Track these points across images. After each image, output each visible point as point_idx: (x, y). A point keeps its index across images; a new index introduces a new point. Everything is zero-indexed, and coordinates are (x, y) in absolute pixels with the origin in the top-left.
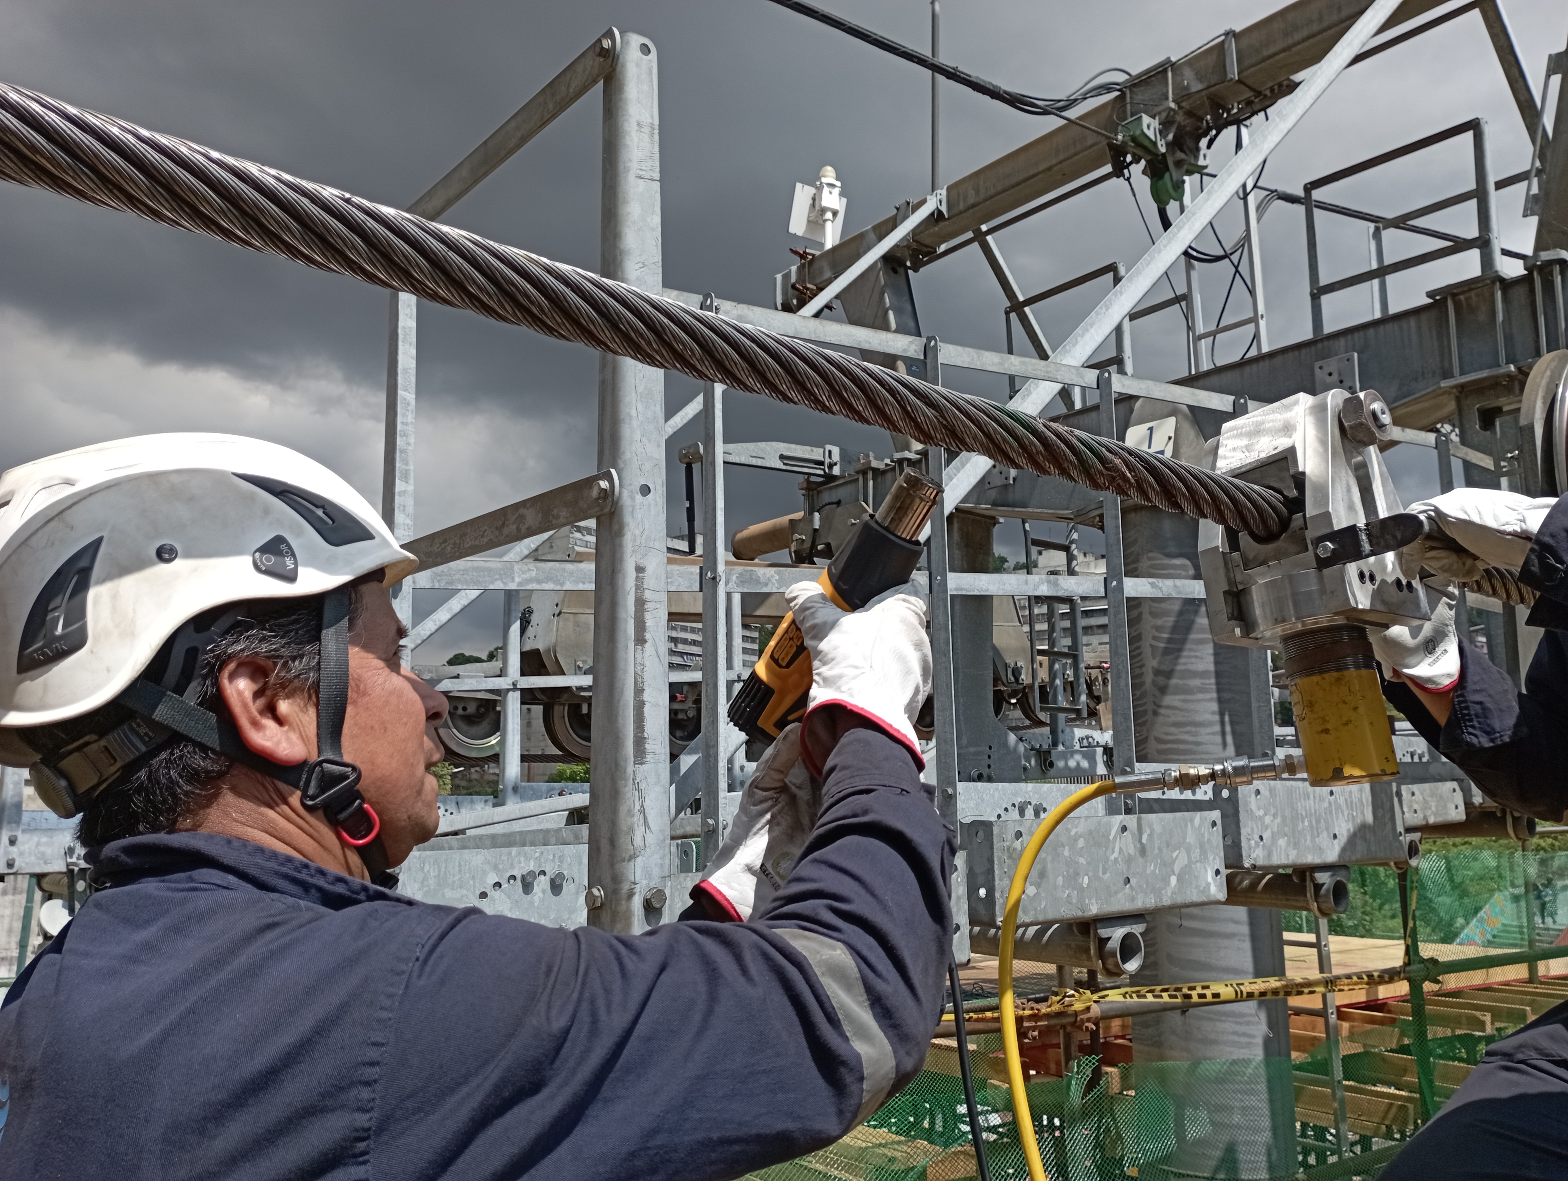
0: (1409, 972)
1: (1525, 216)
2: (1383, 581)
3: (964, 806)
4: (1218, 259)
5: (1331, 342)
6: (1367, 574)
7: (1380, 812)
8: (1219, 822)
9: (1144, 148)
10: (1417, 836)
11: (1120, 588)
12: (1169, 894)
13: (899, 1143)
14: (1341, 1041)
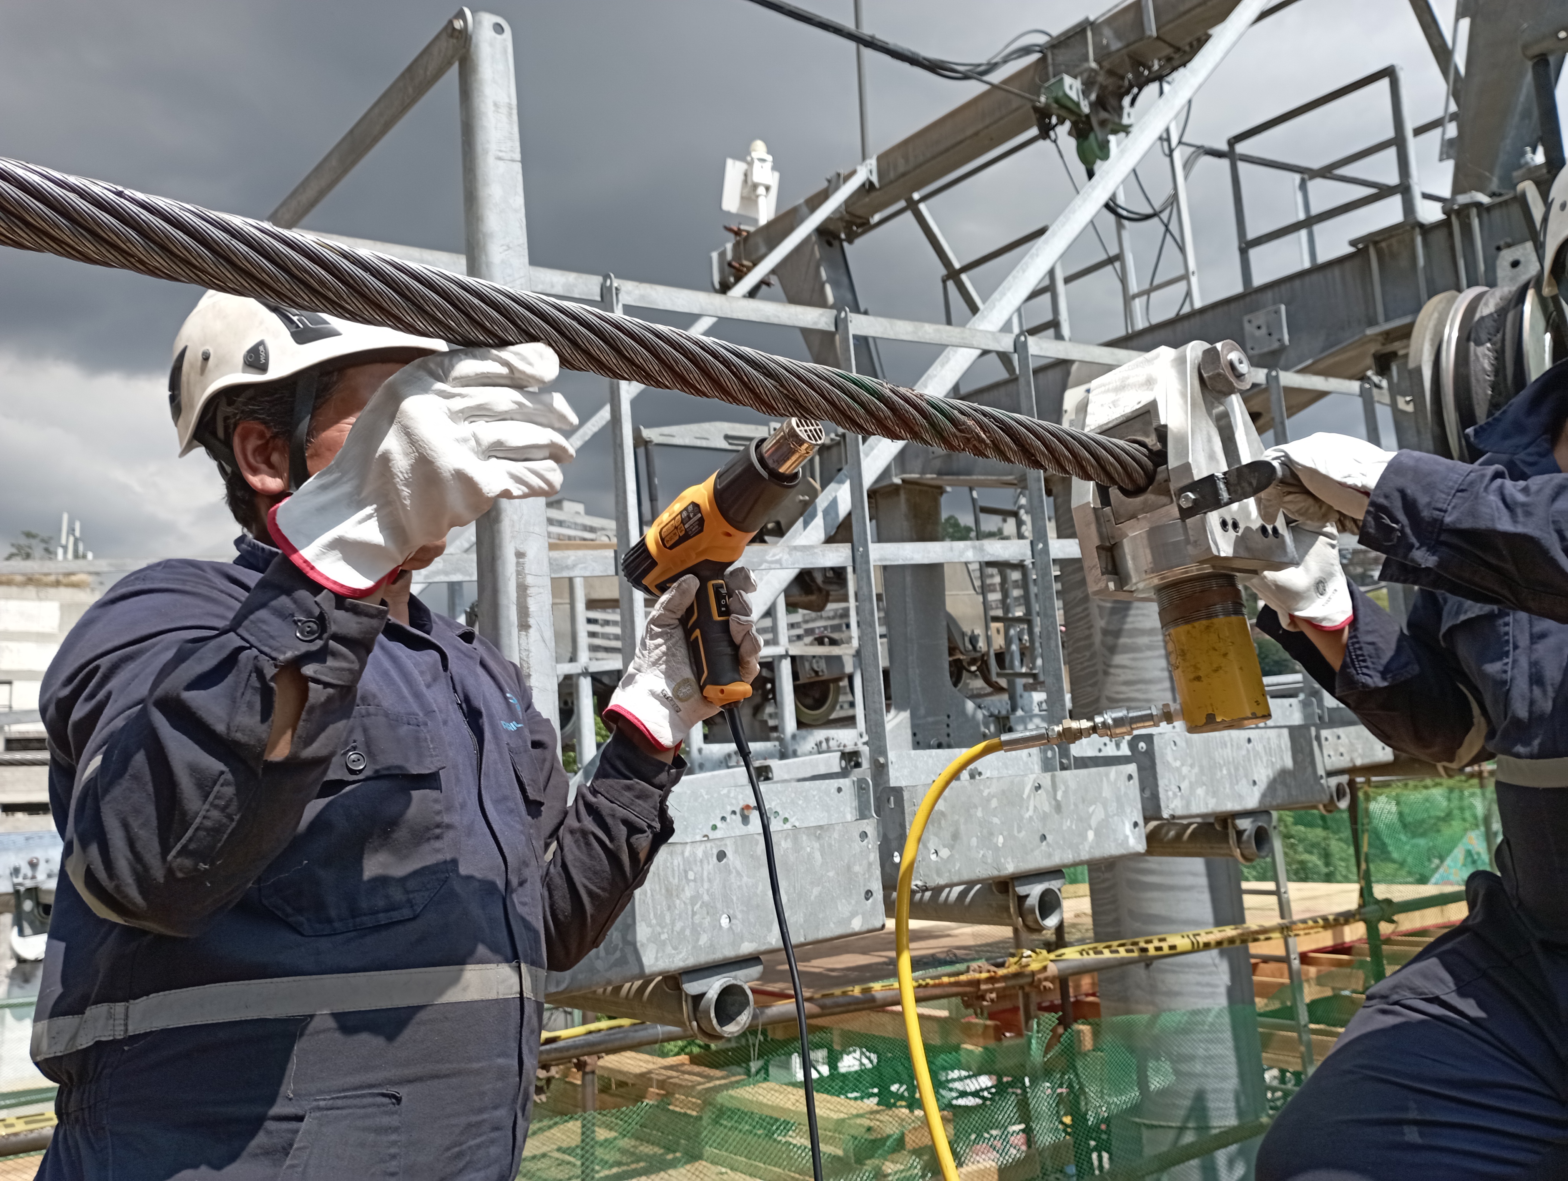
0: (1364, 913)
1: (1441, 160)
2: (1248, 529)
3: (898, 774)
4: (1147, 217)
5: (1259, 295)
6: (1230, 522)
7: (1300, 757)
8: (1135, 775)
9: (1068, 109)
10: (1344, 779)
11: (1046, 550)
12: (1087, 849)
13: (877, 1112)
14: (1306, 986)
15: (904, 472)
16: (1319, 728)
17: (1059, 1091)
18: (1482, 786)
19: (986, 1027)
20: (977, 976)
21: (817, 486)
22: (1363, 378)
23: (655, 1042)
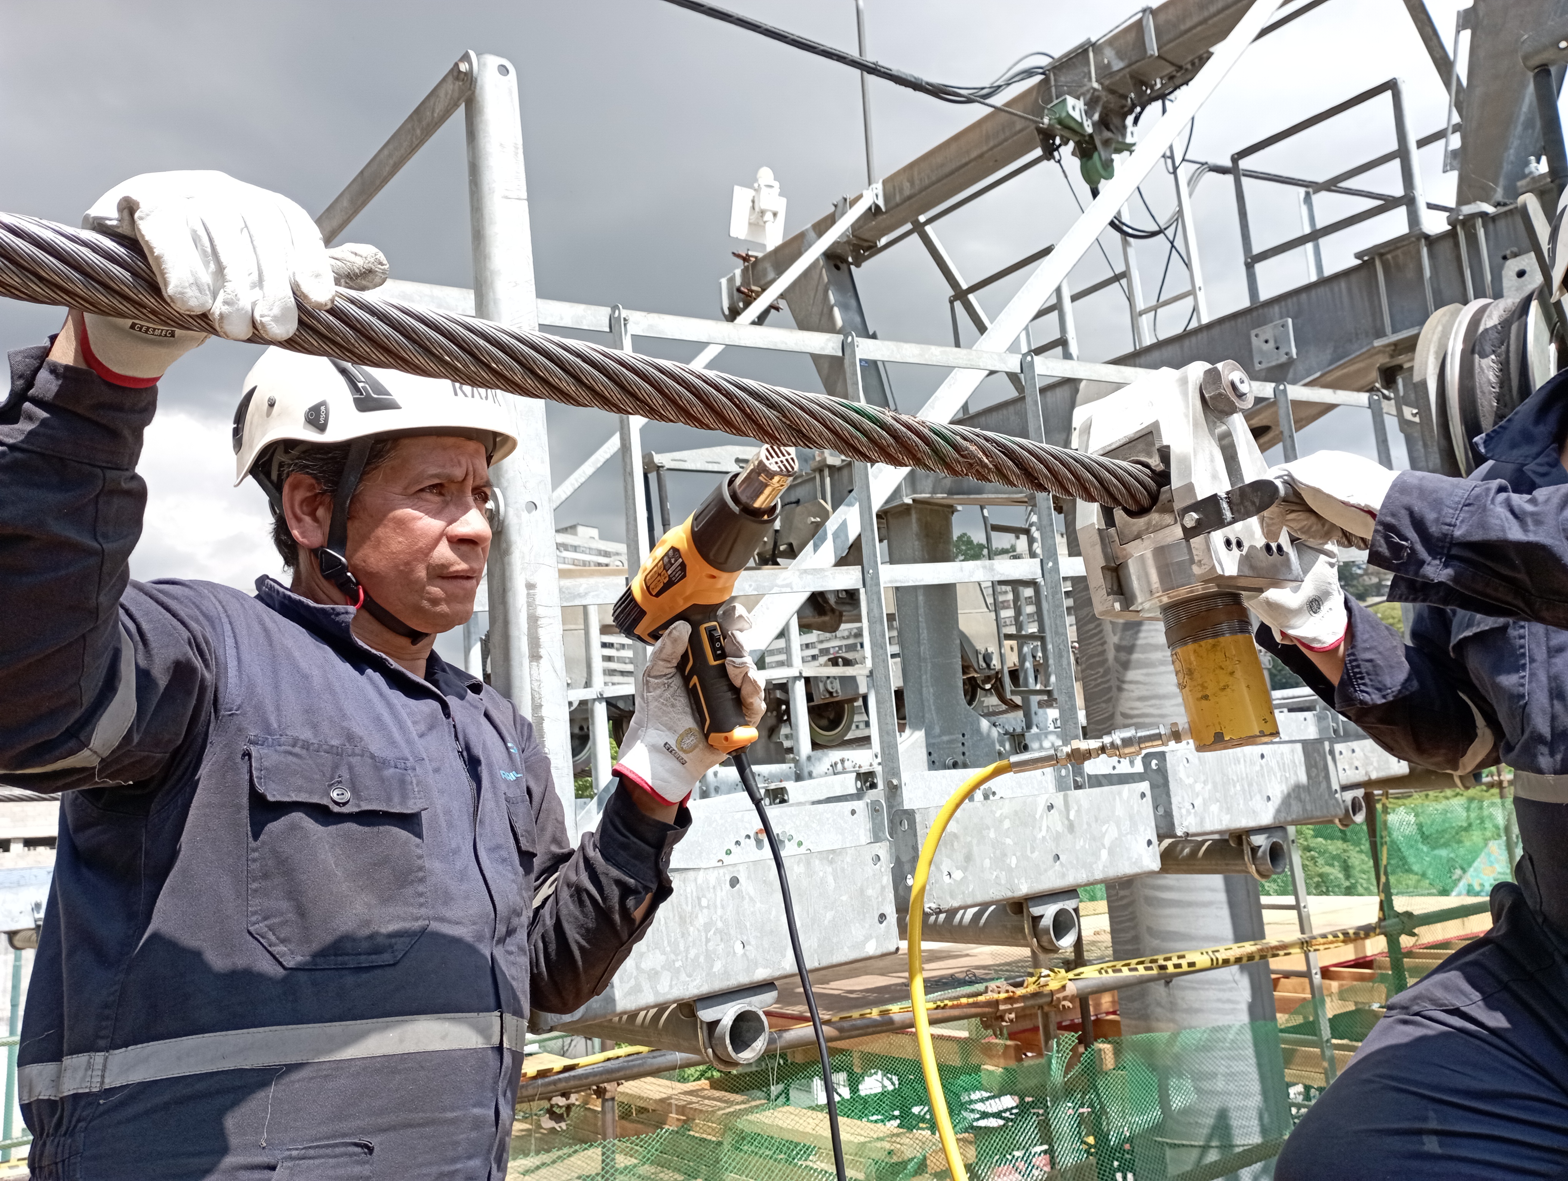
0: (1385, 927)
1: (1444, 171)
2: (1252, 547)
3: (911, 796)
4: (1153, 234)
5: (1266, 310)
6: (1234, 541)
7: (1314, 772)
8: (1148, 793)
9: (1070, 129)
10: (1360, 793)
11: (1056, 569)
12: (1101, 868)
13: (898, 1135)
14: (1328, 1000)
15: (914, 491)
16: (1332, 742)
17: (1081, 1110)
18: (1502, 796)
19: (1006, 1047)
20: (996, 996)
21: (829, 507)
22: (1371, 390)
23: (674, 1068)
